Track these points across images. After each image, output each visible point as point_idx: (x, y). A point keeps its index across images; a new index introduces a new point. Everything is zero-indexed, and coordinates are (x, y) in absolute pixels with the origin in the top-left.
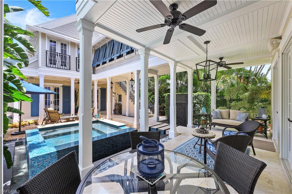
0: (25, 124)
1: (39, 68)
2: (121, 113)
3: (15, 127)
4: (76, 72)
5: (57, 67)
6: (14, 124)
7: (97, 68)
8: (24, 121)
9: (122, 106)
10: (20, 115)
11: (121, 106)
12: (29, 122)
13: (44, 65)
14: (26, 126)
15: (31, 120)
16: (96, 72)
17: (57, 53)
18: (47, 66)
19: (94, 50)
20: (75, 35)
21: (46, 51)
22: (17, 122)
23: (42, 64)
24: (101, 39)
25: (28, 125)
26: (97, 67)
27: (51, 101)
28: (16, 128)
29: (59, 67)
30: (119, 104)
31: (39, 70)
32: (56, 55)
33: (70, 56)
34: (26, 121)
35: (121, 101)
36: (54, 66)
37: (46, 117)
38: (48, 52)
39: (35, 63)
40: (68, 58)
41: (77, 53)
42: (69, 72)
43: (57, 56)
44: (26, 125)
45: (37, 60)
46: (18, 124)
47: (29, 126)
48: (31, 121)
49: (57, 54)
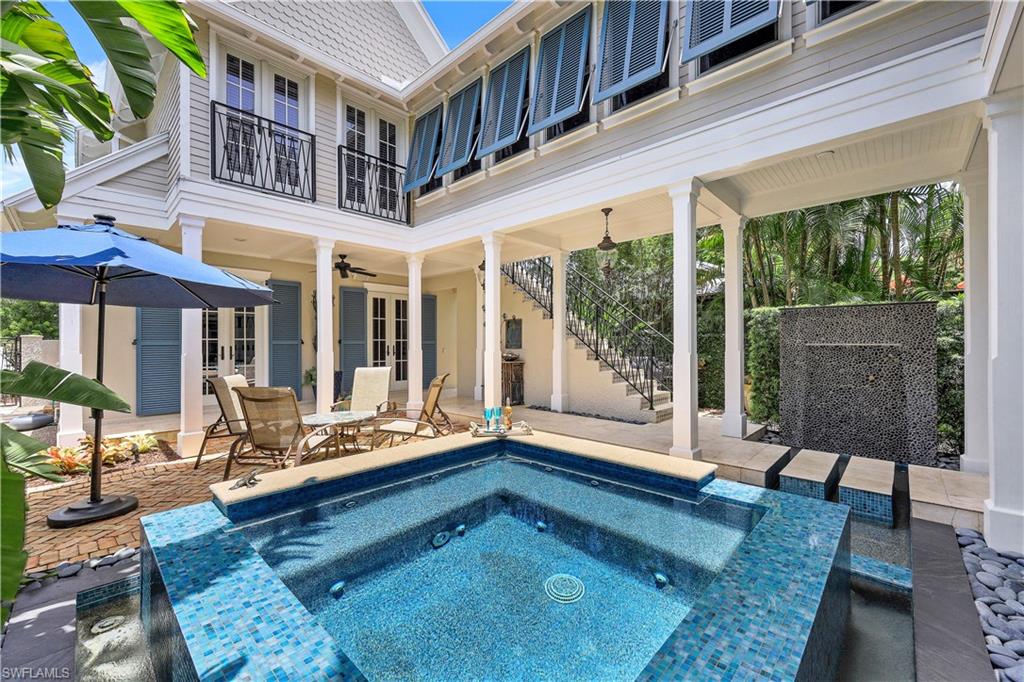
0: (114, 456)
1: (181, 182)
2: (522, 398)
3: (70, 470)
4: (337, 210)
5: (258, 183)
6: (62, 454)
7: (420, 201)
8: (111, 440)
9: (525, 366)
10: (97, 415)
11: (521, 365)
12: (134, 445)
13: (204, 170)
14: (121, 466)
15: (142, 433)
16: (416, 215)
17: (260, 118)
18: (218, 175)
19: (407, 120)
20: (335, 45)
21: (214, 103)
22: (77, 447)
23: (196, 168)
24: (433, 73)
25: (127, 459)
26: (423, 193)
27: (223, 348)
28: (74, 474)
29: (268, 185)
30: (512, 360)
31: (183, 195)
32: (256, 128)
33: (313, 137)
34: (119, 440)
35: (520, 347)
36: (248, 179)
37: (220, 420)
38: (220, 109)
39: (159, 166)
40: (306, 146)
41: (343, 128)
42: (307, 208)
43: (258, 136)
44: (119, 460)
45: (167, 156)
46: (82, 457)
47: (138, 468)
48: (142, 435)
49: (260, 123)
